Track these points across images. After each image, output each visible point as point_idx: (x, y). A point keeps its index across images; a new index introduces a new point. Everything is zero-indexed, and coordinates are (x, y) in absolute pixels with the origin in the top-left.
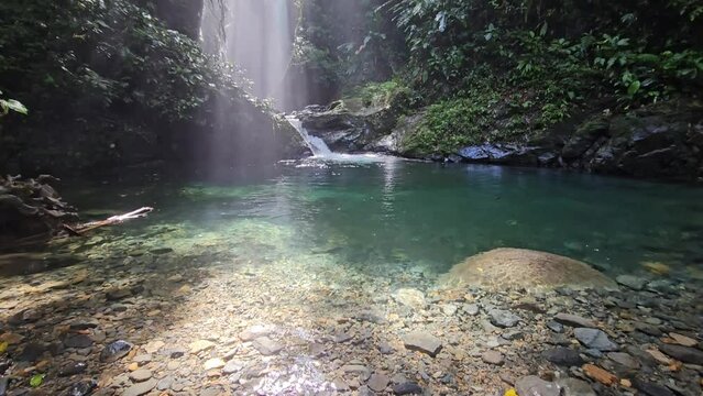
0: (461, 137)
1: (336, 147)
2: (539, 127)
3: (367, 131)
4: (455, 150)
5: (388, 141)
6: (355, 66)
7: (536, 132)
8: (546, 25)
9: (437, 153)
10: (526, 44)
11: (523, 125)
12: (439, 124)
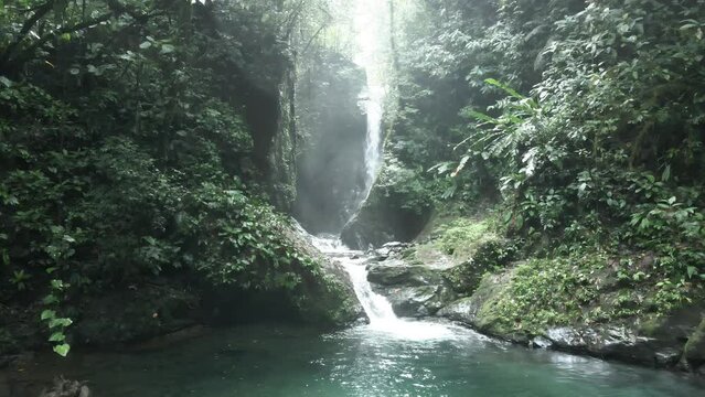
0: (552, 314)
1: (405, 310)
2: (653, 309)
3: (444, 290)
4: (541, 331)
5: (463, 308)
6: (454, 188)
7: (650, 316)
8: (668, 168)
9: (518, 333)
10: (644, 191)
11: (632, 305)
12: (524, 292)
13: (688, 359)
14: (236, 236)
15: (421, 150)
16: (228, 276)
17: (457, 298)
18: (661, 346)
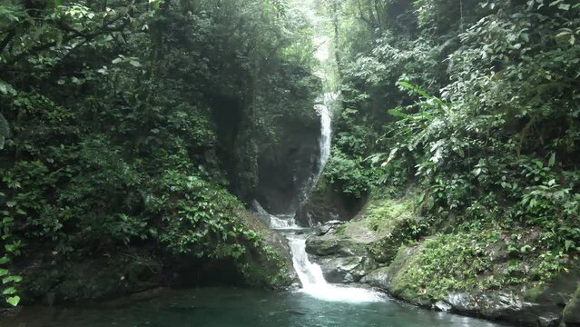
0: (452, 281)
1: (334, 277)
2: (536, 278)
3: (367, 261)
4: (442, 295)
5: (381, 276)
6: (388, 175)
7: (535, 284)
8: (554, 155)
9: (423, 298)
11: (519, 274)
12: (429, 262)
13: (566, 323)
14: (192, 214)
15: (361, 143)
16: (185, 246)
17: (378, 267)
18: (543, 311)
